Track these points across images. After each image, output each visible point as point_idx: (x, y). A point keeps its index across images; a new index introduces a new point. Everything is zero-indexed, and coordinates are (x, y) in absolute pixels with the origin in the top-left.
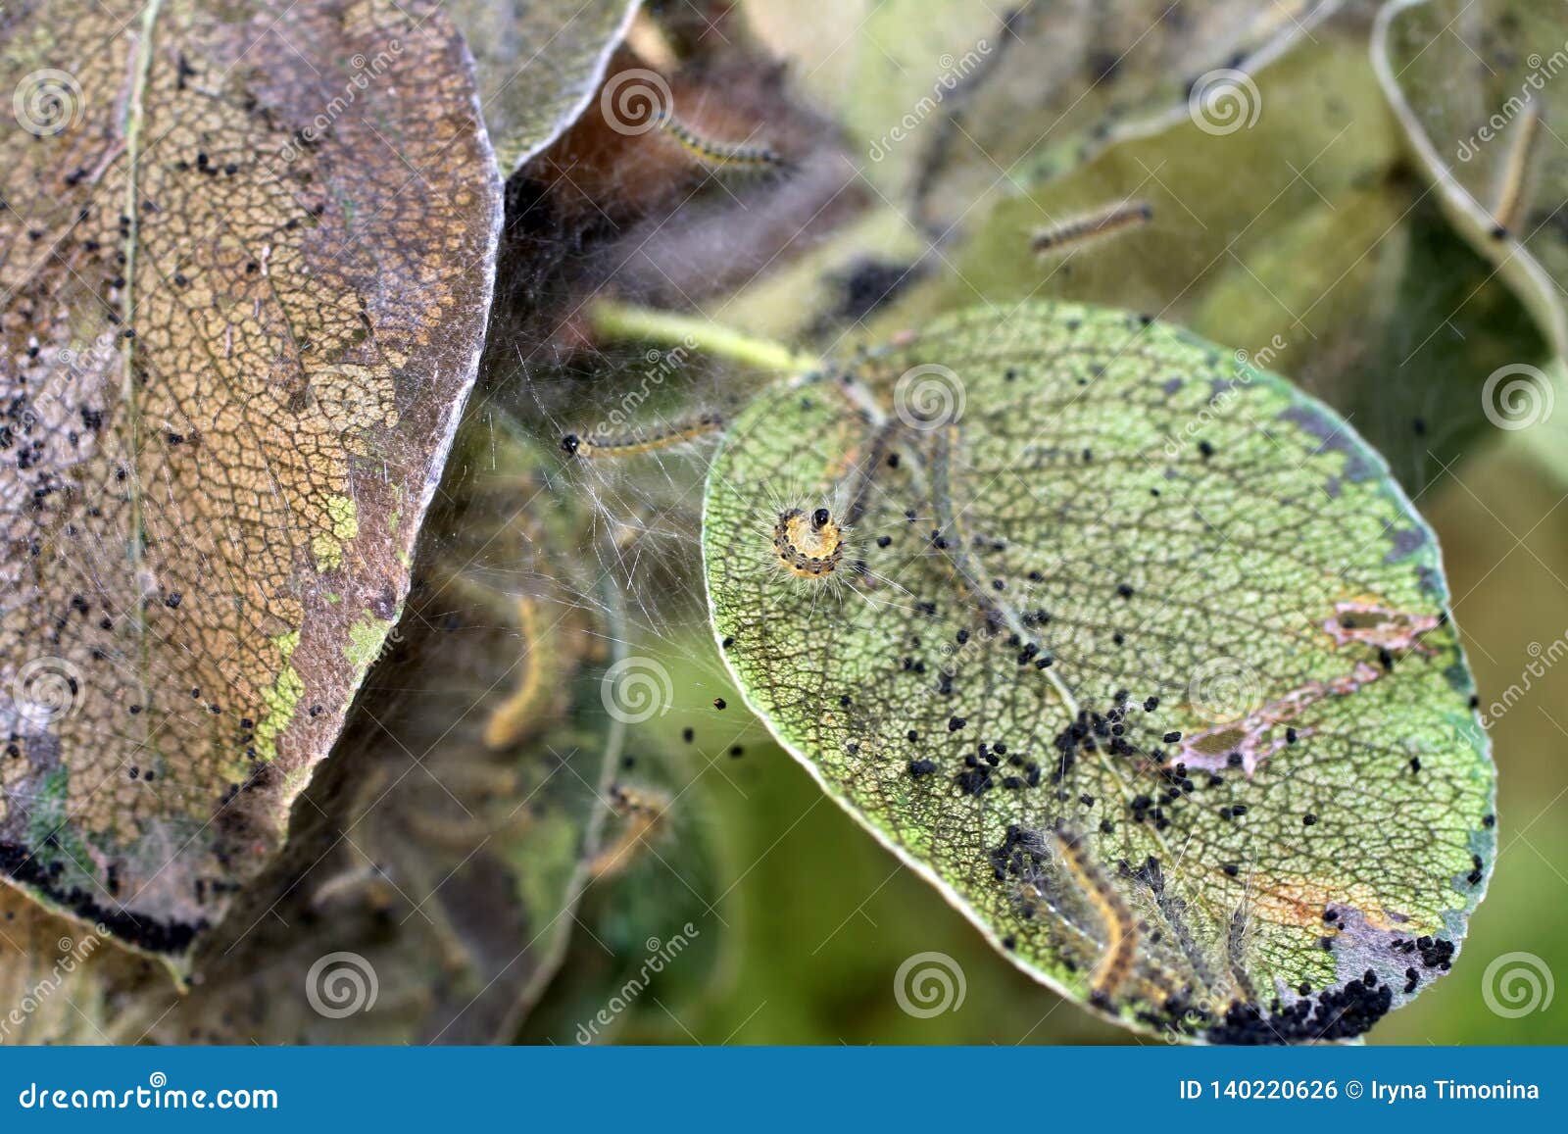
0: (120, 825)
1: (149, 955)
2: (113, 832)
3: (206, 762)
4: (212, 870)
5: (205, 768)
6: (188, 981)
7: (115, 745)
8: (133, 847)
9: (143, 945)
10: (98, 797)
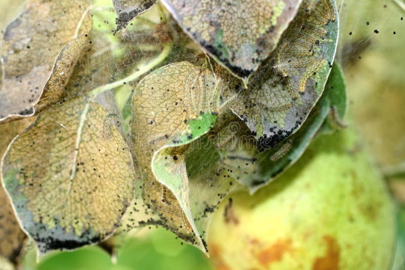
0: (234, 46)
1: (239, 78)
2: (232, 47)
3: (255, 30)
4: (255, 56)
5: (254, 32)
6: (248, 85)
7: (233, 26)
8: (237, 51)
9: (239, 75)
10: (229, 38)
